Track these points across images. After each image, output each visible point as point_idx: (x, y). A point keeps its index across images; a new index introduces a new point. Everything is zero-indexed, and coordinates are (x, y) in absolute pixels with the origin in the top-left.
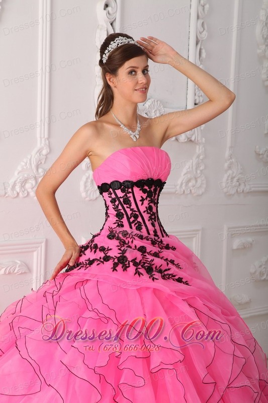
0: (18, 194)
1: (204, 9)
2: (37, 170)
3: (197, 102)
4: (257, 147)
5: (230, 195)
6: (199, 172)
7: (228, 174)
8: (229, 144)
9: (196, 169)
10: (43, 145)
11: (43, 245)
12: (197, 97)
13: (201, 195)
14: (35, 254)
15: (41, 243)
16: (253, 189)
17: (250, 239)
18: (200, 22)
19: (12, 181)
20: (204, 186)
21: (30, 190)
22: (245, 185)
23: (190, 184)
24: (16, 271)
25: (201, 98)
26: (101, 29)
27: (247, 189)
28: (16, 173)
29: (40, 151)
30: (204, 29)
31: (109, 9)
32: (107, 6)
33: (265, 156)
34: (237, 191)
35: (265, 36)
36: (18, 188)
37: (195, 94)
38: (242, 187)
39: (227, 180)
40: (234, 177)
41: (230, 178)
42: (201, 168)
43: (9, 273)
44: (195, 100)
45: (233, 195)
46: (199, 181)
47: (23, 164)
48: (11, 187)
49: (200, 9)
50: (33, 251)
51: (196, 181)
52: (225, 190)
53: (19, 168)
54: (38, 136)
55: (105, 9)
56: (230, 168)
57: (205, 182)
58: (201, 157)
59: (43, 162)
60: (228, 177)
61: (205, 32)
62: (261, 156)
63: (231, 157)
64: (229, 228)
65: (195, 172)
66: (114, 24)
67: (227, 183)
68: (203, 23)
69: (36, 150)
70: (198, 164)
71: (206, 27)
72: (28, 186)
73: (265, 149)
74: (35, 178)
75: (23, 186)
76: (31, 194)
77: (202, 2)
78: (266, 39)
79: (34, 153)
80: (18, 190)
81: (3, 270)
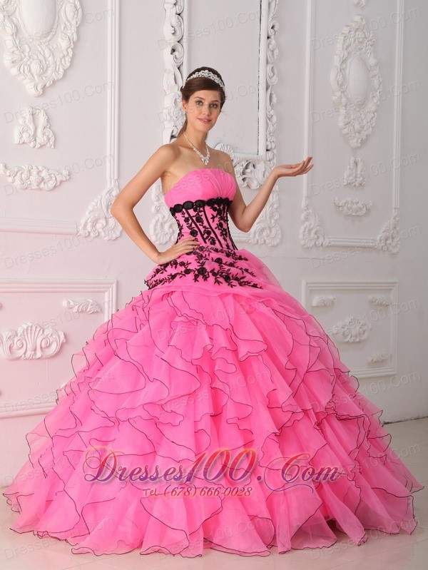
0: (89, 233)
1: (273, 54)
3: (269, 148)
4: (336, 199)
5: (308, 248)
6: (273, 221)
7: (305, 225)
8: (305, 193)
9: (270, 218)
10: (112, 186)
11: (114, 285)
12: (268, 143)
13: (276, 246)
14: (106, 293)
15: (112, 283)
16: (332, 243)
17: (331, 297)
18: (270, 66)
19: (83, 222)
20: (280, 236)
21: (100, 230)
22: (324, 238)
23: (265, 234)
24: (88, 310)
26: (168, 73)
27: (326, 242)
28: (87, 213)
29: (110, 192)
30: (274, 74)
31: (176, 53)
32: (173, 50)
33: (345, 208)
34: (315, 244)
35: (340, 83)
37: (267, 140)
38: (321, 240)
39: (304, 231)
40: (312, 229)
41: (307, 230)
42: (276, 218)
43: (82, 311)
44: (267, 146)
45: (311, 248)
46: (274, 231)
47: (94, 204)
48: (82, 226)
49: (270, 54)
50: (105, 292)
51: (271, 231)
52: (302, 242)
53: (90, 208)
54: (108, 176)
55: (171, 54)
56: (307, 219)
57: (280, 232)
58: (275, 206)
60: (305, 228)
61: (275, 77)
62: (341, 209)
63: (307, 207)
64: (307, 284)
65: (268, 222)
66: (181, 68)
67: (304, 235)
68: (272, 68)
69: (106, 191)
70: (273, 213)
71: (276, 72)
72: (99, 226)
73: (345, 201)
74: (106, 218)
75: (94, 226)
76: (103, 234)
77: (271, 47)
78: (342, 85)
79: (104, 193)
80: (89, 229)
81: (76, 307)
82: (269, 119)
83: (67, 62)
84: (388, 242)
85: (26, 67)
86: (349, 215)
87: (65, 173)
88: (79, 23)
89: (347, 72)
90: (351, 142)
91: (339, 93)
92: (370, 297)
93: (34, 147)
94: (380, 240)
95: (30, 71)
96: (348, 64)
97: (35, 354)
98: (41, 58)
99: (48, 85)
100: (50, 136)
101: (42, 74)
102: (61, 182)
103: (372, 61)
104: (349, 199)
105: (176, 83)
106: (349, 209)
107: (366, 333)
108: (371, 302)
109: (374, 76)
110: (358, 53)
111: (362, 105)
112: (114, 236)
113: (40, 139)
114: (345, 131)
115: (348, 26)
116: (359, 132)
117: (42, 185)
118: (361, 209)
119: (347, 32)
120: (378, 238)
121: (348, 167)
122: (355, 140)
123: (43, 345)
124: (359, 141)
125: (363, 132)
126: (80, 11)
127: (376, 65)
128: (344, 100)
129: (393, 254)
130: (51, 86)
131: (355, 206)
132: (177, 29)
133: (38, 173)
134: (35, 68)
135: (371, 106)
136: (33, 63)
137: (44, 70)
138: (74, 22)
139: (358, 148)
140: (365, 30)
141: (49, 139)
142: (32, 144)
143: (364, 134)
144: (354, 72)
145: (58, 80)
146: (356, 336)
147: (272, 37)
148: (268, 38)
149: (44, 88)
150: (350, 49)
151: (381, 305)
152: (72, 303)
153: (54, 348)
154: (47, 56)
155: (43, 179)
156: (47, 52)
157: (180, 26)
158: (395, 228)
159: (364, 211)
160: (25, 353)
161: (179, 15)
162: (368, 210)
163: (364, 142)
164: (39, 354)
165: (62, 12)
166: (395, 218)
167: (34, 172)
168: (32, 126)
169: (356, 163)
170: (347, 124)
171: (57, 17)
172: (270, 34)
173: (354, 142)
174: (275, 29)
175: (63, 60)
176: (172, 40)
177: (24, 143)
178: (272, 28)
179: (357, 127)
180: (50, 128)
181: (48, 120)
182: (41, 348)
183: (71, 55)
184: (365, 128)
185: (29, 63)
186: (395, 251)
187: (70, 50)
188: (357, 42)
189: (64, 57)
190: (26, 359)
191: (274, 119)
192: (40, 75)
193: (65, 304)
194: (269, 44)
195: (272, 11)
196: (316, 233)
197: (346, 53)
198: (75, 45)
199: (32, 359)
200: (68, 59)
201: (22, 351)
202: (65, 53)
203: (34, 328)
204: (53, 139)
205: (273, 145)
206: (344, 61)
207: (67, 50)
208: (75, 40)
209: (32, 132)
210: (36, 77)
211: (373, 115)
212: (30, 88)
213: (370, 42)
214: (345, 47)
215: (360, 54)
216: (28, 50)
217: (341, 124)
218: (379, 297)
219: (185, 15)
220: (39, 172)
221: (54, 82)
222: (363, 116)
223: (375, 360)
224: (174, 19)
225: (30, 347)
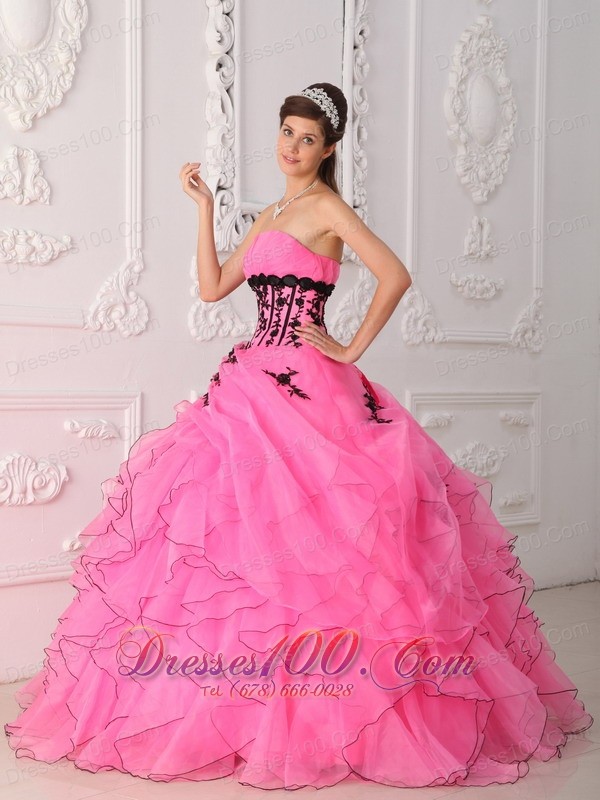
0: (101, 325)
1: (362, 71)
2: (127, 293)
3: (357, 204)
4: (453, 275)
5: (413, 345)
6: (363, 308)
7: (409, 313)
9: (360, 303)
10: (134, 258)
11: (138, 400)
12: (356, 197)
14: (127, 412)
15: (135, 397)
16: (448, 339)
17: (447, 414)
18: (357, 88)
19: (92, 309)
21: (117, 321)
22: (436, 331)
24: (100, 434)
25: (362, 197)
26: (213, 98)
27: (439, 337)
28: (98, 297)
29: (130, 267)
30: (363, 99)
31: (223, 69)
32: (220, 66)
33: (466, 288)
34: (424, 339)
35: (458, 111)
36: (101, 318)
37: (354, 193)
38: (432, 333)
39: (408, 322)
40: (419, 319)
41: (412, 320)
43: (92, 437)
44: (355, 201)
45: (418, 345)
47: (108, 284)
48: (91, 315)
49: (357, 70)
50: (122, 409)
52: (406, 337)
53: (103, 290)
54: (128, 245)
55: (217, 70)
59: (135, 282)
60: (410, 317)
61: (365, 103)
62: (460, 289)
65: (358, 309)
66: (231, 90)
67: (408, 327)
68: (361, 90)
69: (125, 265)
70: (363, 296)
71: (366, 96)
72: (115, 315)
73: (465, 279)
74: (125, 304)
75: (108, 315)
76: (120, 327)
77: (359, 60)
78: (460, 116)
79: (122, 269)
80: (101, 320)
81: (84, 431)
82: (358, 163)
83: (67, 82)
84: (526, 336)
85: (8, 89)
86: (472, 298)
87: (66, 240)
88: (84, 26)
89: (468, 96)
90: (474, 194)
91: (456, 126)
92: (502, 414)
93: (21, 203)
94: (516, 334)
95: (13, 95)
96: (469, 85)
97: (25, 497)
98: (30, 76)
99: (40, 114)
100: (44, 187)
101: (32, 99)
102: (61, 252)
103: (502, 81)
104: (471, 276)
105: (224, 111)
106: (471, 290)
107: (496, 466)
108: (504, 421)
109: (506, 102)
110: (483, 69)
111: (489, 142)
112: (138, 330)
113: (30, 191)
114: (465, 180)
115: (467, 31)
116: (485, 181)
117: (33, 259)
118: (488, 290)
119: (466, 40)
120: (513, 331)
121: (470, 231)
122: (479, 193)
123: (36, 486)
124: (485, 194)
125: (491, 181)
126: (85, 9)
127: (509, 87)
128: (463, 136)
129: (534, 353)
130: (44, 116)
131: (479, 286)
132: (224, 34)
133: (27, 241)
134: (21, 90)
135: (502, 143)
136: (18, 83)
137: (34, 93)
138: (76, 25)
139: (484, 203)
140: (492, 37)
141: (42, 192)
142: (18, 199)
143: (492, 183)
144: (477, 95)
145: (54, 108)
146: (482, 469)
147: (361, 47)
148: (355, 47)
149: (35, 119)
150: (471, 64)
151: (518, 424)
152: (77, 425)
153: (52, 490)
154: (38, 73)
155: (34, 249)
156: (38, 68)
157: (229, 30)
158: (537, 316)
159: (493, 292)
160: (10, 497)
161: (228, 14)
162: (499, 292)
163: (491, 195)
164: (30, 498)
165: (60, 10)
166: (536, 302)
167: (21, 239)
168: (17, 174)
169: (481, 225)
170: (468, 169)
171: (52, 18)
172: (357, 42)
173: (478, 196)
174: (365, 35)
175: (61, 79)
176: (218, 51)
177: (6, 197)
178: (361, 33)
179: (482, 173)
180: (43, 176)
181: (40, 166)
182: (34, 489)
183: (73, 72)
184: (493, 176)
185: (12, 83)
186: (537, 349)
187: (71, 66)
188: (481, 54)
189: (63, 74)
190: (13, 506)
191: (365, 163)
192: (28, 101)
193: (67, 426)
194: (356, 56)
195: (360, 8)
196: (424, 325)
197: (466, 69)
198: (79, 57)
199: (21, 505)
200: (68, 77)
201: (6, 494)
202: (64, 69)
203: (23, 461)
204: (47, 192)
205: (363, 200)
206: (463, 81)
207: (67, 64)
208: (78, 50)
209: (17, 182)
210: (23, 103)
211: (504, 157)
212: (14, 120)
213: (500, 54)
214: (464, 60)
215: (486, 71)
216: (11, 64)
217: (459, 170)
218: (515, 414)
219: (236, 15)
220: (28, 239)
221: (49, 110)
222: (490, 158)
223: (509, 502)
224: (221, 21)
225: (17, 488)
